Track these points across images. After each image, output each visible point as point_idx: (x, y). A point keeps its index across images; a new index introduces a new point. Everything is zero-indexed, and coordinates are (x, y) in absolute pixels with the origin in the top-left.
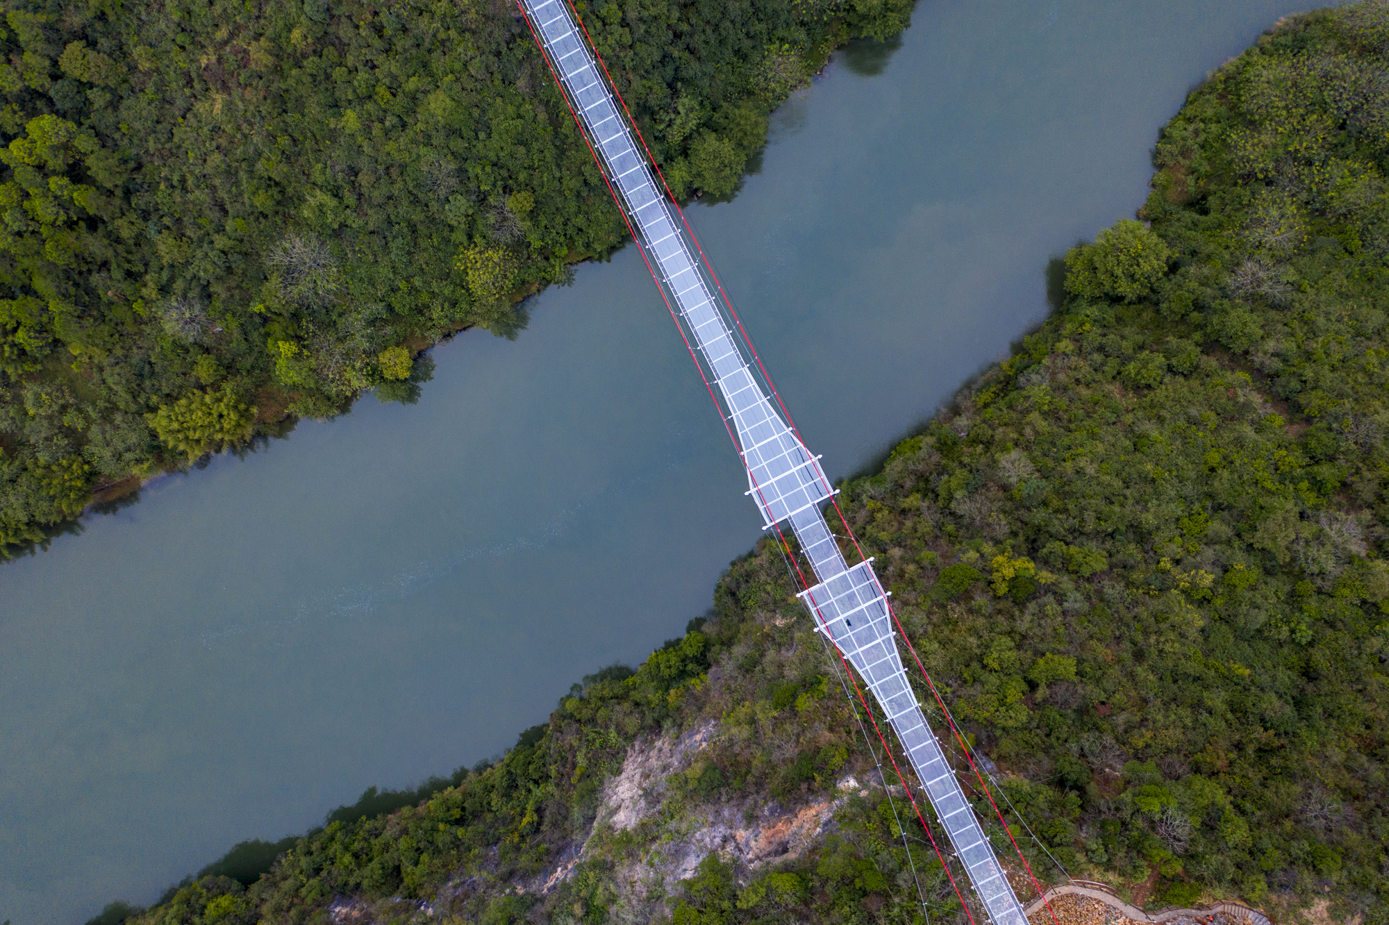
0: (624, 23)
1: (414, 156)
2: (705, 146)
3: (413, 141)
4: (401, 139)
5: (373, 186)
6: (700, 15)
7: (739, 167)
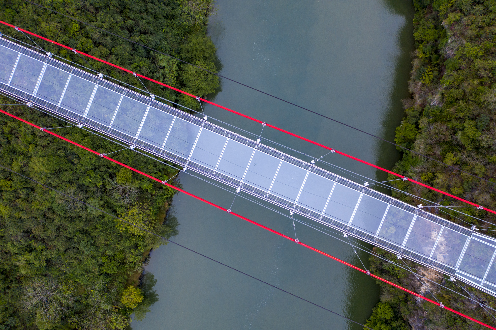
0: (96, 44)
1: (50, 200)
2: (190, 73)
3: (44, 193)
4: (37, 197)
5: (45, 231)
6: (133, 11)
7: (214, 70)
